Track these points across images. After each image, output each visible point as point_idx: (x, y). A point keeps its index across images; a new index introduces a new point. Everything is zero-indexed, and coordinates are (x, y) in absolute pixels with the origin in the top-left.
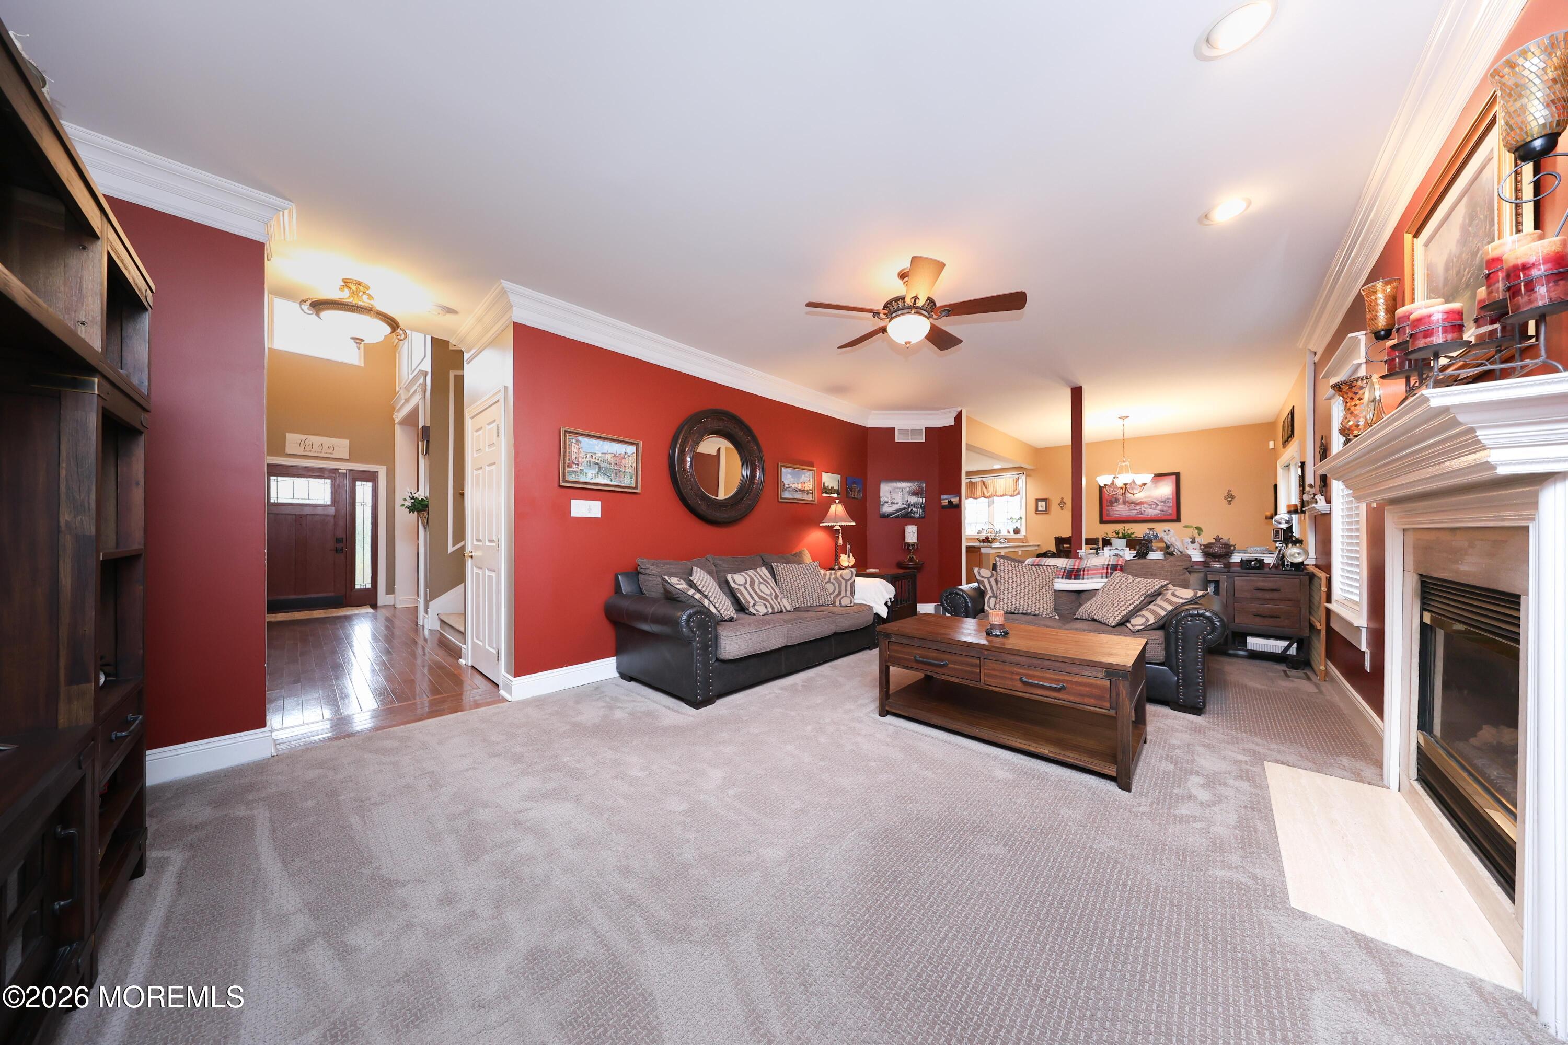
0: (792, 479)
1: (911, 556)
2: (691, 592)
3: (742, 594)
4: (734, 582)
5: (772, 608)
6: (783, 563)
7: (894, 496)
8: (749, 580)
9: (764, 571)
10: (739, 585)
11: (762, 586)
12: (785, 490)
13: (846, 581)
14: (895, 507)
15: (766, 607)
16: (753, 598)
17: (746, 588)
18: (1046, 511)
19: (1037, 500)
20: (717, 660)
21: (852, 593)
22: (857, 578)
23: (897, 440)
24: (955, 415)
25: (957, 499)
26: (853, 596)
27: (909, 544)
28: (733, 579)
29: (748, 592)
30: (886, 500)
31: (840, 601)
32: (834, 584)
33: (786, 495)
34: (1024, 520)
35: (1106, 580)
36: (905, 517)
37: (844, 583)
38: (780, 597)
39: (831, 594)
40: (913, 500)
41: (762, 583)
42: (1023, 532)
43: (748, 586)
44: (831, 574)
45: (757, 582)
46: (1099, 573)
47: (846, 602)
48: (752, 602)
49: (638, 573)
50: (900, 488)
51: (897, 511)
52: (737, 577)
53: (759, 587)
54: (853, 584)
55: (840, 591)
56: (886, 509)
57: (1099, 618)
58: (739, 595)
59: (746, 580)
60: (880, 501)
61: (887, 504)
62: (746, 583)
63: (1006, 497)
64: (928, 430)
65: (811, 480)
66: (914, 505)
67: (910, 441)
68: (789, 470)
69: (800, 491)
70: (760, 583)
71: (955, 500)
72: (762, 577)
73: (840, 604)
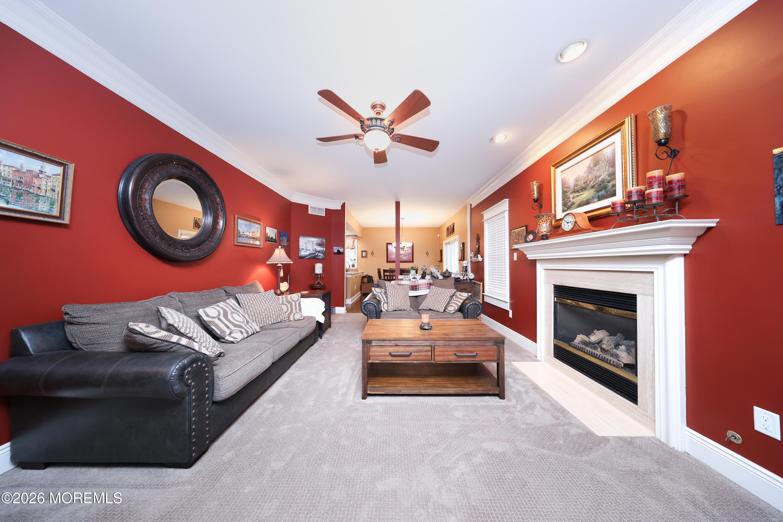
0: (245, 229)
1: (319, 281)
2: (175, 338)
3: (216, 326)
4: (207, 315)
5: (247, 332)
6: (243, 293)
7: (308, 246)
8: (222, 312)
9: (232, 302)
10: (213, 318)
11: (235, 316)
12: (240, 236)
13: (295, 302)
14: (308, 252)
15: (242, 332)
16: (228, 327)
17: (220, 319)
18: (366, 257)
19: (362, 251)
20: (214, 403)
21: (300, 310)
22: (302, 299)
23: (309, 213)
24: (342, 204)
25: (343, 249)
26: (301, 312)
27: (318, 275)
28: (205, 312)
29: (223, 323)
30: (303, 248)
31: (294, 316)
32: (286, 305)
33: (240, 240)
34: (356, 261)
35: (429, 290)
36: (314, 259)
37: (293, 303)
38: (250, 322)
39: (285, 313)
40: (319, 248)
41: (234, 313)
42: (356, 266)
43: (222, 317)
44: (282, 298)
45: (229, 312)
46: (424, 287)
47: (297, 317)
48: (228, 331)
49: (64, 323)
50: (311, 241)
51: (310, 254)
52: (208, 310)
53: (232, 317)
54: (300, 304)
55: (292, 310)
56: (303, 253)
57: (434, 309)
58: (213, 327)
59: (219, 311)
60: (299, 248)
61: (303, 250)
62: (219, 314)
63: (348, 249)
64: (326, 210)
65: (259, 231)
66: (319, 252)
67: (317, 214)
68: (244, 222)
69: (251, 238)
70: (232, 313)
71: (341, 250)
72: (233, 308)
73: (294, 319)
